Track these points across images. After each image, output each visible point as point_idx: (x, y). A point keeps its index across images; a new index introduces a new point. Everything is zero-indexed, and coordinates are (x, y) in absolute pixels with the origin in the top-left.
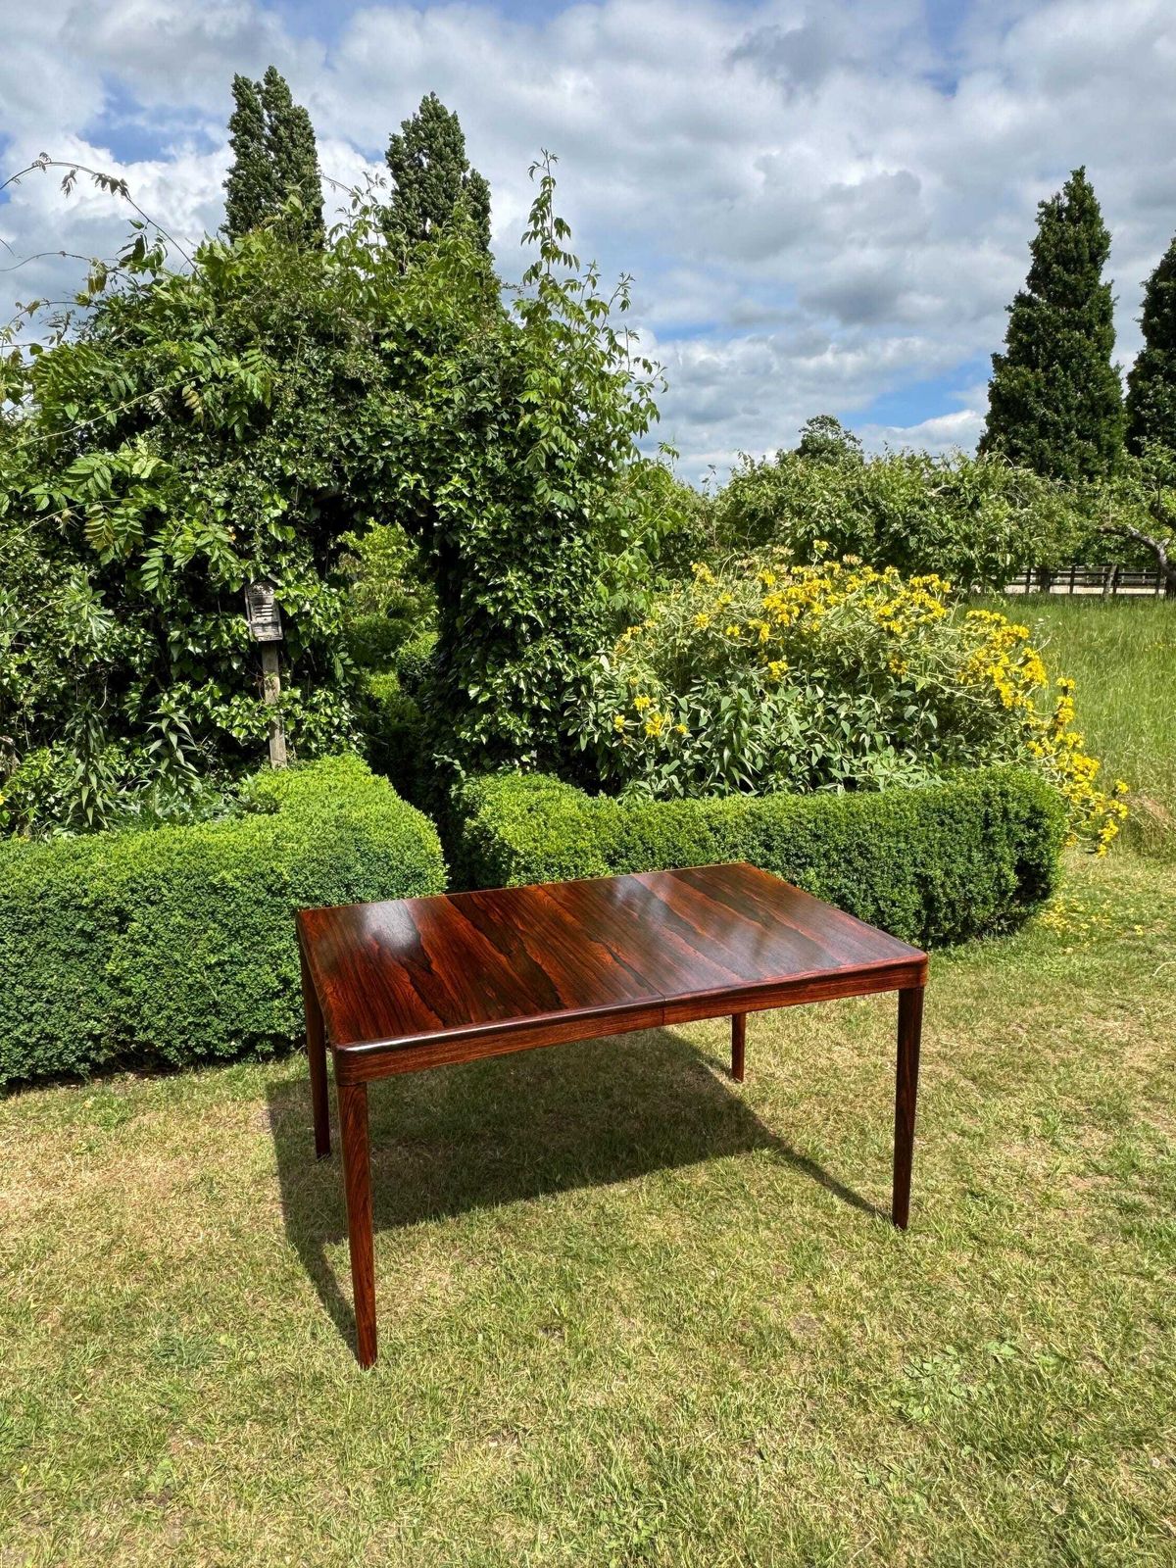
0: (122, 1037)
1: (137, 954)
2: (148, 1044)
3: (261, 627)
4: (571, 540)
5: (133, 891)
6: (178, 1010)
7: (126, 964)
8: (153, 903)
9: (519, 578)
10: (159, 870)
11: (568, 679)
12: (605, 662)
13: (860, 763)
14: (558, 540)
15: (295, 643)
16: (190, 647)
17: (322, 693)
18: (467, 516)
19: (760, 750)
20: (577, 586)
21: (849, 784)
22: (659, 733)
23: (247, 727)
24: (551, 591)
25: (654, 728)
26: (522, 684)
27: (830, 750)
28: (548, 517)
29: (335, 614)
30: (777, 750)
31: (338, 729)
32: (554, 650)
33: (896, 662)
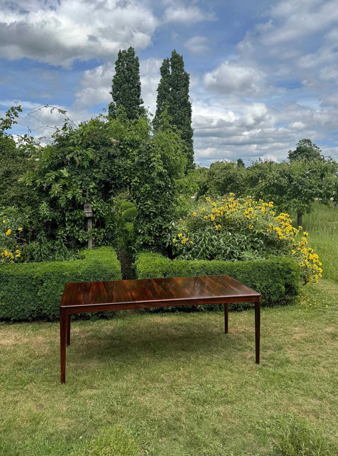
0: (39, 311)
1: (44, 291)
2: (45, 314)
3: (88, 213)
4: (166, 193)
5: (45, 276)
6: (53, 305)
7: (42, 293)
8: (49, 279)
9: (151, 202)
10: (52, 271)
11: (163, 228)
12: (173, 224)
13: (242, 253)
14: (162, 193)
15: (96, 217)
16: (70, 218)
17: (102, 230)
18: (139, 187)
19: (214, 249)
20: (166, 204)
21: (239, 259)
22: (184, 243)
23: (82, 238)
24: (159, 206)
25: (183, 241)
26: (152, 229)
27: (233, 249)
28: (159, 187)
29: (106, 210)
30: (220, 249)
31: (108, 239)
32: (160, 220)
33: (250, 226)
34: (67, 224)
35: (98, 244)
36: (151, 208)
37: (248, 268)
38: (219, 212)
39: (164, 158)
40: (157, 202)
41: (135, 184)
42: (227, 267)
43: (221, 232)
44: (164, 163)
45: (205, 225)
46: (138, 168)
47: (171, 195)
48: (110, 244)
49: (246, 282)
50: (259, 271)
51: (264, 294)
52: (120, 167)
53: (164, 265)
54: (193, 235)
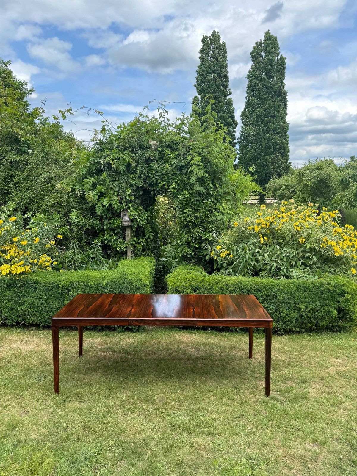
3: (125, 221)
4: (208, 200)
5: (71, 284)
8: (75, 288)
9: (189, 211)
10: (78, 280)
11: (203, 239)
12: (214, 235)
13: (291, 270)
14: (203, 200)
15: (134, 226)
16: (108, 226)
17: (141, 240)
18: (177, 194)
19: (259, 264)
20: (208, 213)
21: (287, 277)
22: (224, 256)
23: (120, 247)
24: (198, 215)
25: (223, 255)
26: (190, 240)
27: (281, 265)
28: (199, 194)
29: (145, 219)
30: (266, 264)
31: (149, 249)
32: (199, 231)
33: (301, 239)
34: (106, 233)
35: (138, 254)
36: (190, 217)
37: (292, 288)
38: (265, 222)
39: (206, 161)
40: (197, 211)
41: (172, 191)
42: (266, 286)
43: (268, 246)
44: (206, 167)
45: (248, 238)
46: (177, 172)
47: (213, 202)
48: (151, 254)
49: (289, 304)
50: (306, 291)
51: (310, 318)
52: (157, 172)
53: (195, 280)
54: (235, 248)
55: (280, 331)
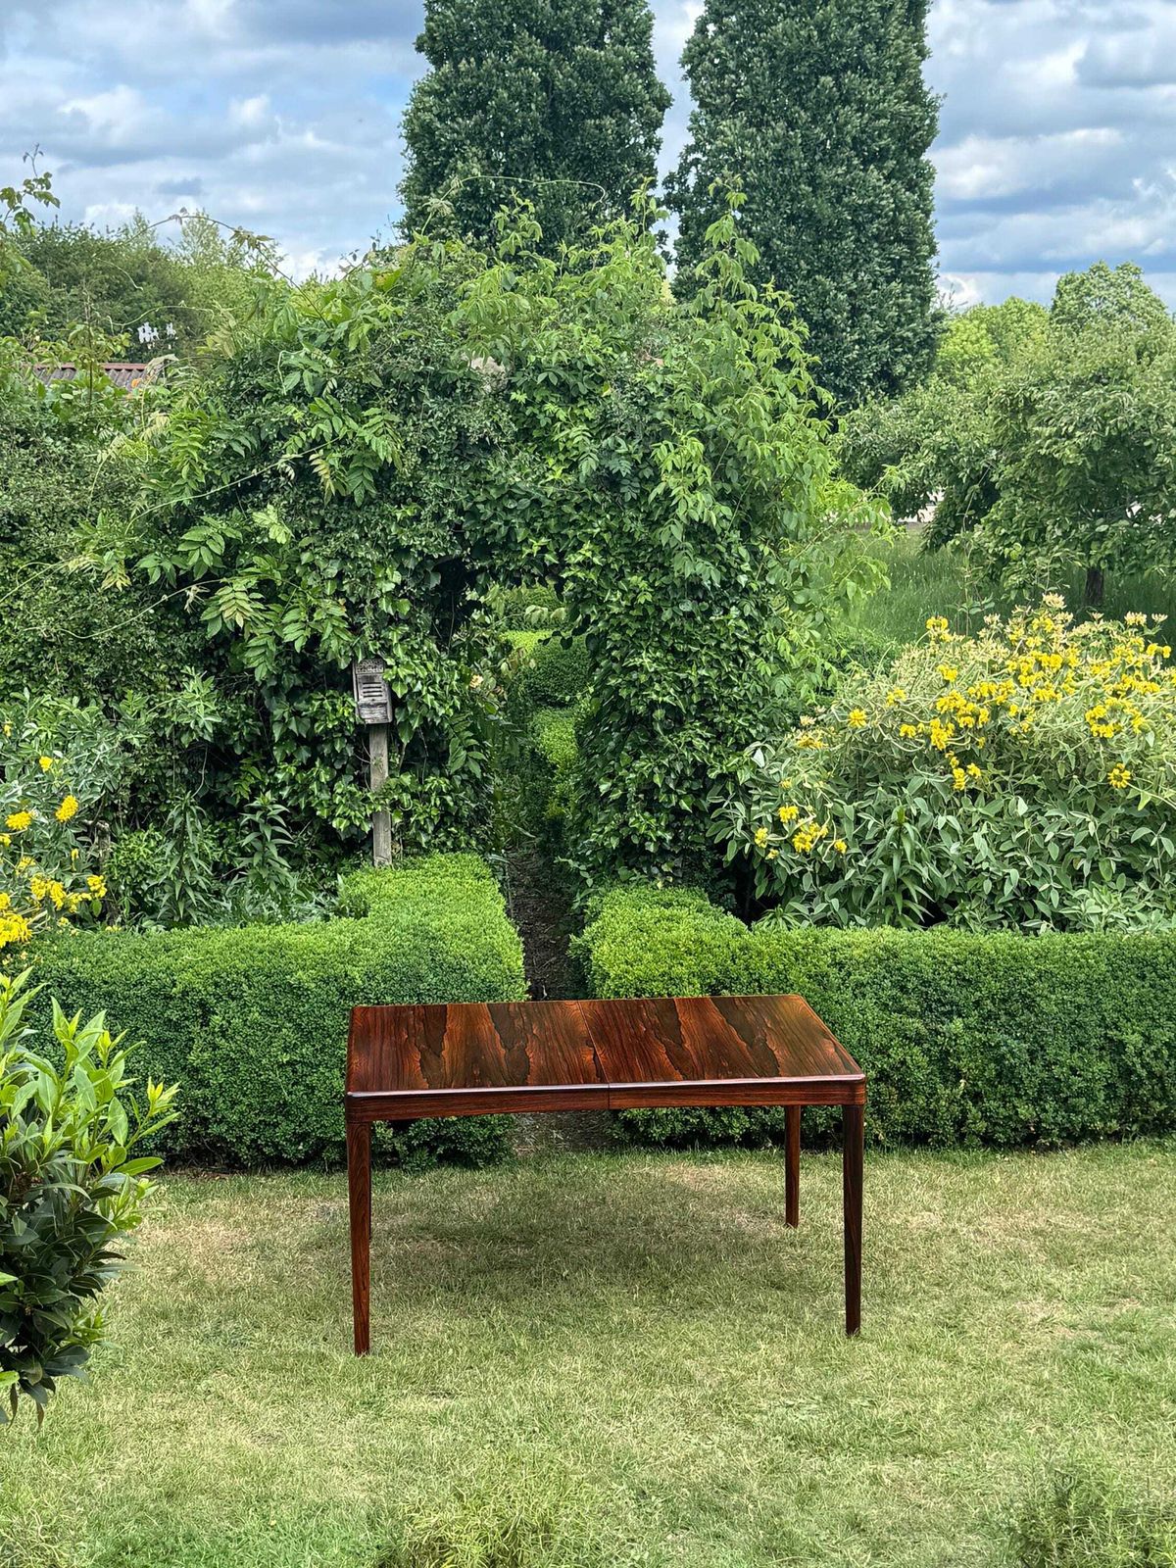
0: (196, 1129)
1: (215, 1047)
2: (220, 1138)
3: (368, 705)
4: (726, 612)
5: (216, 985)
6: (250, 1105)
7: (206, 1055)
8: (233, 999)
9: (656, 660)
11: (712, 775)
12: (759, 757)
13: (1076, 894)
14: (709, 612)
15: (406, 724)
16: (293, 727)
17: (434, 781)
18: (599, 587)
19: (947, 874)
20: (728, 666)
21: (1062, 923)
22: (809, 847)
23: (349, 818)
24: (693, 675)
25: (804, 841)
26: (657, 780)
27: (1035, 877)
28: (694, 587)
29: (452, 692)
30: (975, 874)
31: (458, 820)
32: (698, 743)
33: (1116, 771)
34: (277, 754)
35: (418, 845)
36: (657, 687)
37: (1090, 967)
38: (972, 706)
39: (720, 453)
40: (684, 659)
41: (580, 575)
42: (993, 962)
43: (981, 799)
44: (720, 475)
45: (906, 765)
46: (596, 497)
47: (749, 619)
48: (468, 844)
49: (1080, 1027)
50: (1143, 978)
51: (1160, 1079)
52: (512, 496)
53: (710, 951)
54: (849, 810)
55: (1048, 1133)
